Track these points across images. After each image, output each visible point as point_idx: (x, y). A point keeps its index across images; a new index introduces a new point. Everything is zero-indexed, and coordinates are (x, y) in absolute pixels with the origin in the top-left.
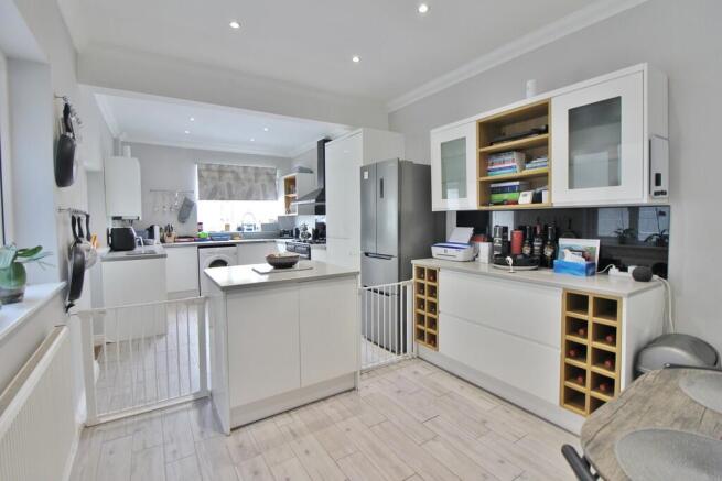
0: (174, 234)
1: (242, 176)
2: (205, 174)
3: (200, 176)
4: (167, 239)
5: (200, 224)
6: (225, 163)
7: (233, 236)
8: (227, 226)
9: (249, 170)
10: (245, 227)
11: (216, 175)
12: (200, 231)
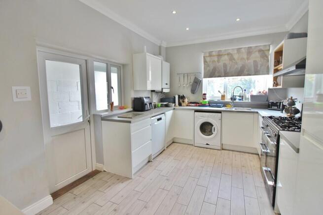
0: (186, 100)
1: (236, 56)
2: (208, 59)
3: (205, 62)
4: (183, 104)
5: (205, 94)
6: (223, 49)
7: (225, 104)
8: (223, 97)
9: (243, 50)
10: (238, 98)
11: (216, 59)
12: (204, 99)
